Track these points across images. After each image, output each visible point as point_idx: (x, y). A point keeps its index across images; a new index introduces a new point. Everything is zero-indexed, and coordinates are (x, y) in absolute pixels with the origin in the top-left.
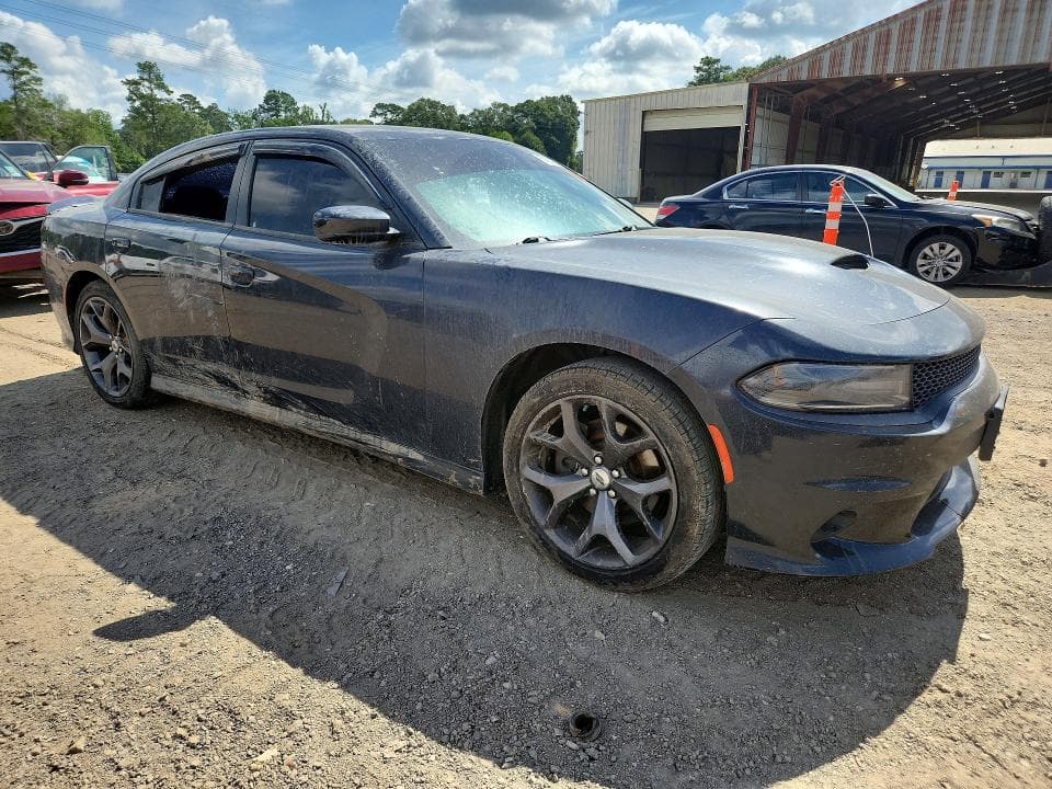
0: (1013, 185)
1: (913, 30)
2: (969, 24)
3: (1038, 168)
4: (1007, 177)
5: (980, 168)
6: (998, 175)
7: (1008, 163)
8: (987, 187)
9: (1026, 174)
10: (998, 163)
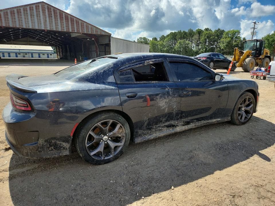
0: (24, 57)
1: (7, 15)
2: (23, 16)
3: (29, 53)
4: (22, 55)
5: (14, 52)
6: (19, 54)
7: (21, 51)
8: (17, 57)
9: (26, 54)
10: (18, 51)
